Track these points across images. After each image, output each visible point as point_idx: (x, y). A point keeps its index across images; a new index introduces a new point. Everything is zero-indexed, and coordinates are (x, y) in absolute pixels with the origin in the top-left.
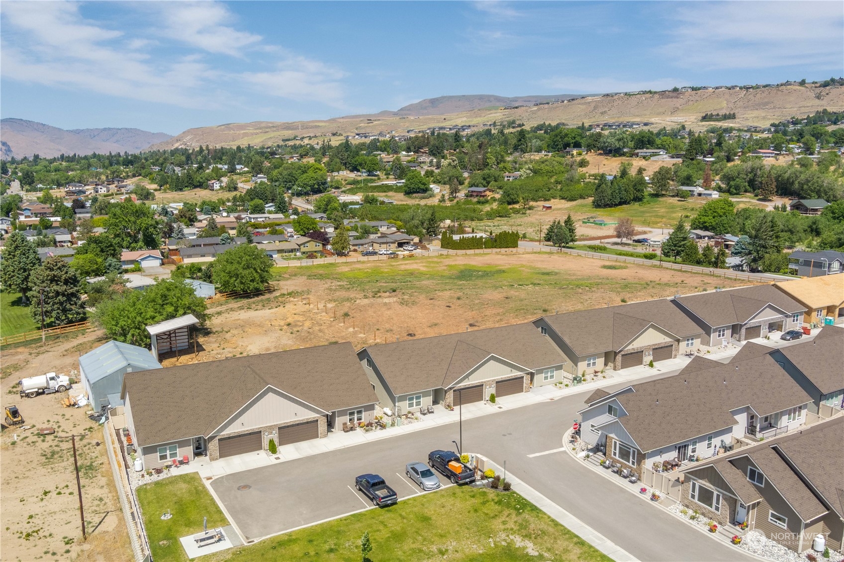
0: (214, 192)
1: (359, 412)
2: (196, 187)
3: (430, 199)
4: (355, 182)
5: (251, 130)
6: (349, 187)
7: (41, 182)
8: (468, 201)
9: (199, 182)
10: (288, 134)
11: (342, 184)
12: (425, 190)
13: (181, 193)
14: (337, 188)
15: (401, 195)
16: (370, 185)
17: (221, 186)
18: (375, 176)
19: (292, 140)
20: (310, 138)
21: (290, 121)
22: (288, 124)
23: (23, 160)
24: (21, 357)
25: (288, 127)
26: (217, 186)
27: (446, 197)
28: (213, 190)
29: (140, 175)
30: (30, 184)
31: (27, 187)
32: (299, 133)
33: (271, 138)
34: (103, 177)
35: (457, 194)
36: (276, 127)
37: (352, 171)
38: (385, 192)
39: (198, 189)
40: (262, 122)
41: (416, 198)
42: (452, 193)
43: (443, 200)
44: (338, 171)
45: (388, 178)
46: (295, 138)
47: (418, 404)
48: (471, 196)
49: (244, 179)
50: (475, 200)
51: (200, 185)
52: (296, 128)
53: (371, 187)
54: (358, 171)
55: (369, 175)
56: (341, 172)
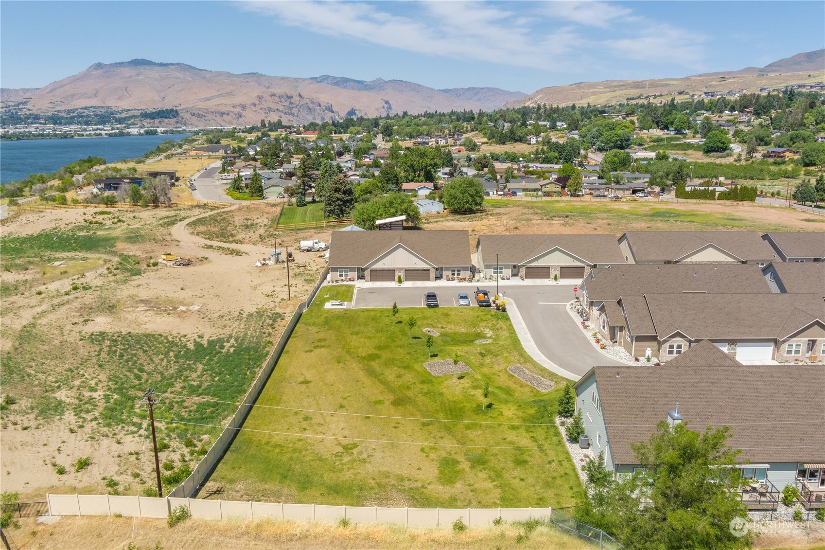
0: (530, 146)
1: (459, 271)
2: (516, 141)
3: (727, 158)
4: (659, 140)
5: (601, 89)
6: (652, 144)
7: (399, 134)
8: (764, 161)
9: (519, 136)
10: (634, 92)
11: (645, 141)
12: (724, 149)
13: (503, 146)
14: (640, 145)
15: (700, 154)
16: (673, 142)
17: (537, 141)
18: (683, 134)
19: (636, 99)
20: (655, 97)
21: (640, 80)
22: (638, 82)
23: (395, 116)
24: (310, 234)
25: (638, 85)
26: (533, 141)
27: (743, 157)
28: (530, 144)
29: (477, 130)
30: (389, 136)
31: (388, 138)
32: (645, 92)
33: (616, 97)
34: (447, 132)
35: (754, 155)
36: (625, 85)
37: (662, 129)
38: (685, 150)
39: (519, 143)
40: (613, 81)
41: (713, 156)
42: (749, 153)
43: (739, 160)
44: (648, 130)
45: (694, 137)
46: (639, 97)
47: (501, 272)
48: (769, 156)
49: (560, 135)
50: (771, 160)
51: (520, 140)
52: (644, 87)
53: (672, 145)
54: (668, 129)
55: (676, 134)
56: (651, 131)
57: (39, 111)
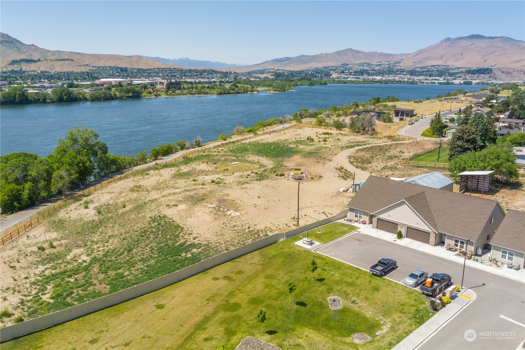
1: (462, 243)
47: (510, 259)
57: (405, 67)
